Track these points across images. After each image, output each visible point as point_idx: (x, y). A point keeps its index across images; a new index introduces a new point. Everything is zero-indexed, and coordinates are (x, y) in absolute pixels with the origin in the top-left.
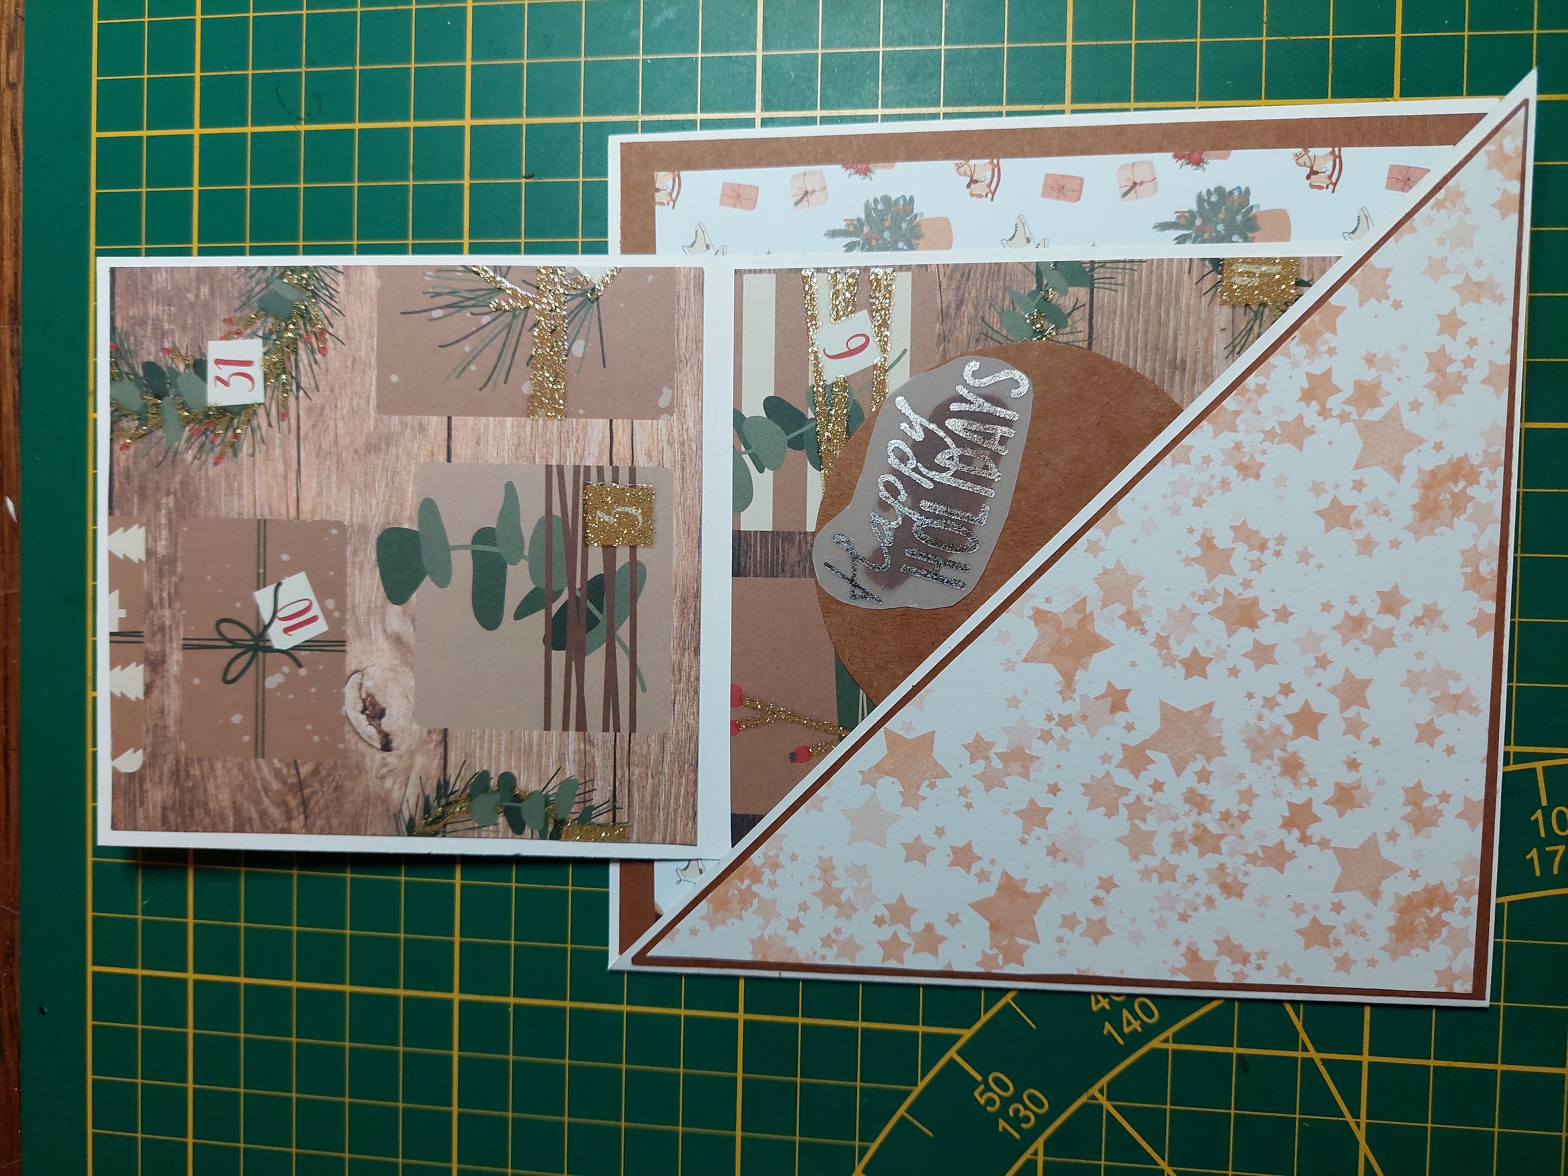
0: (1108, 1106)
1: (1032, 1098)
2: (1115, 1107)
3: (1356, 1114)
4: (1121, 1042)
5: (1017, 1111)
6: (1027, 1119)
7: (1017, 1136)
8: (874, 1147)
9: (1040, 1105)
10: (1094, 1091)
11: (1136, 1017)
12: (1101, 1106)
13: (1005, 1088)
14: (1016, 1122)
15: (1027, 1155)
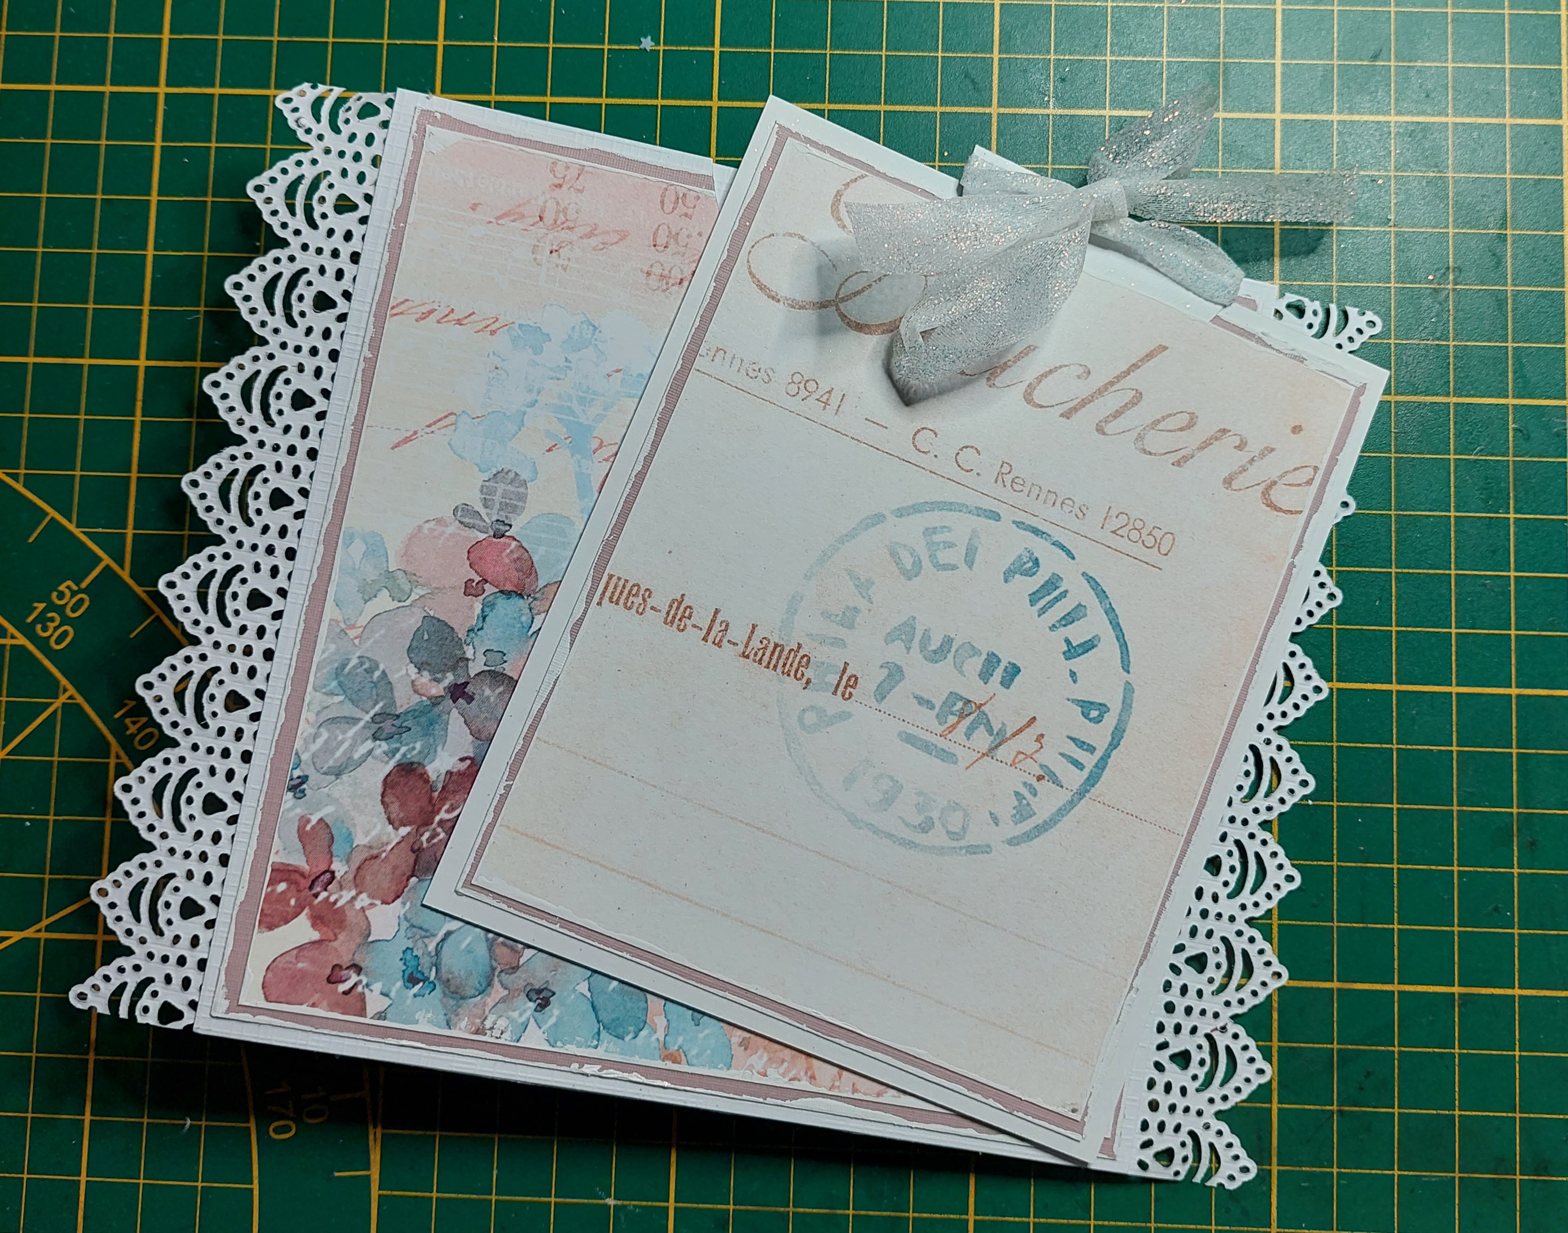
0: (58, 703)
3: (48, 929)
5: (52, 620)
8: (19, 487)
10: (72, 691)
14: (42, 619)
15: (11, 629)
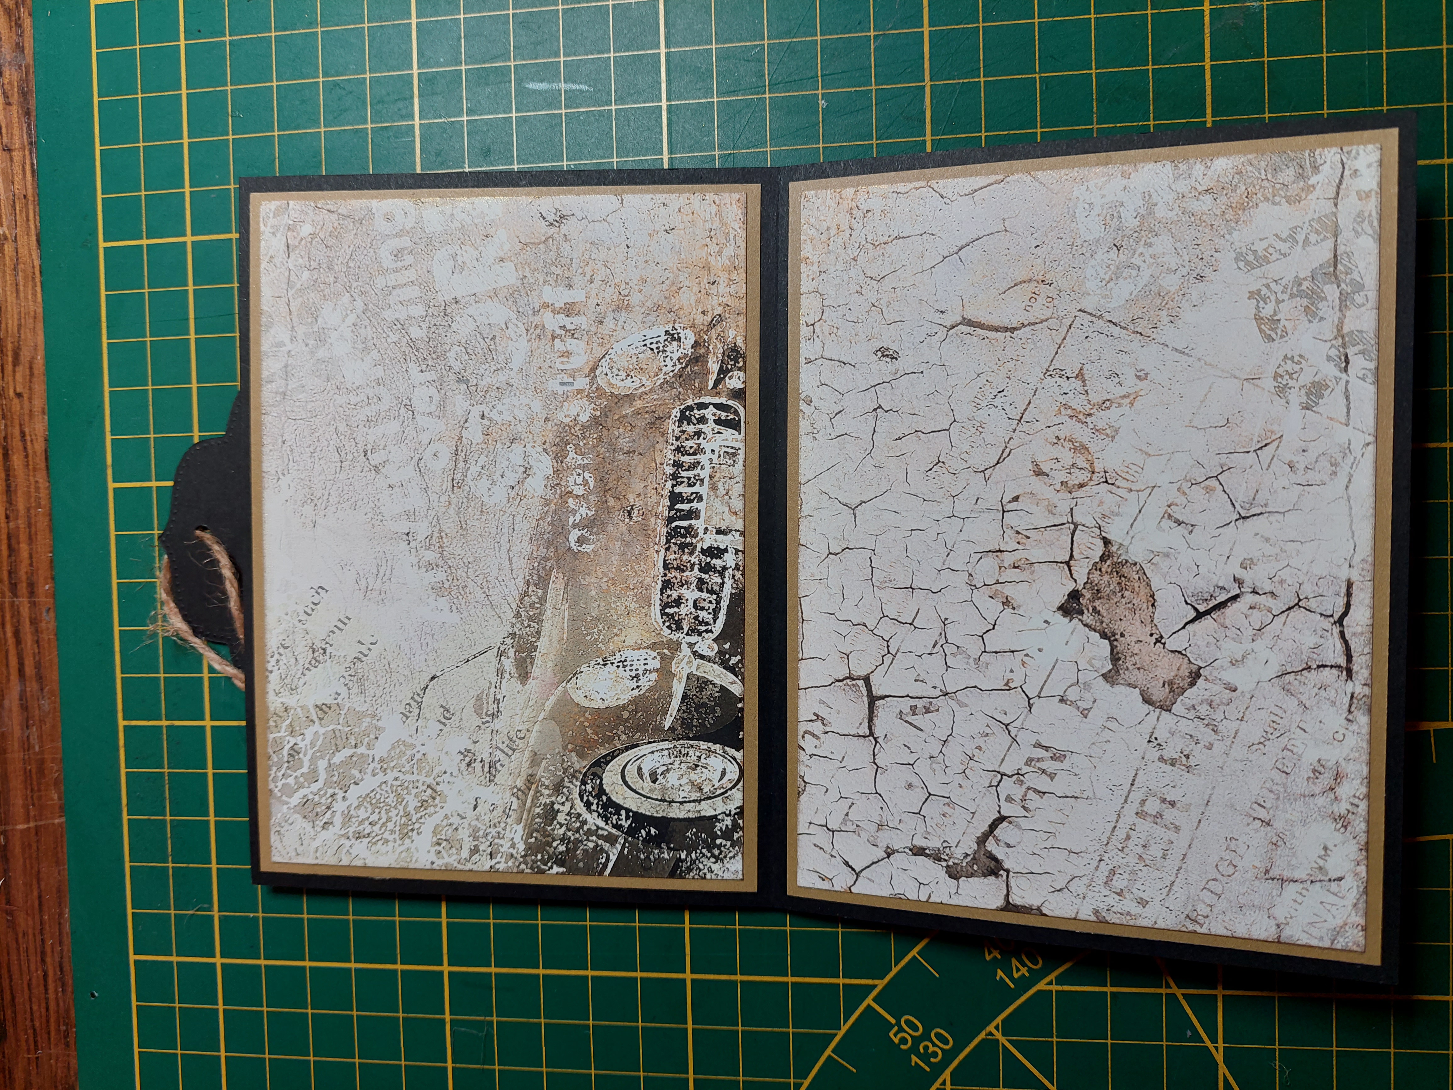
1: (938, 1036)
2: (1009, 1041)
4: (1012, 986)
6: (935, 1054)
7: (928, 1069)
9: (946, 1042)
11: (1024, 965)
12: (998, 1040)
13: (916, 1029)
